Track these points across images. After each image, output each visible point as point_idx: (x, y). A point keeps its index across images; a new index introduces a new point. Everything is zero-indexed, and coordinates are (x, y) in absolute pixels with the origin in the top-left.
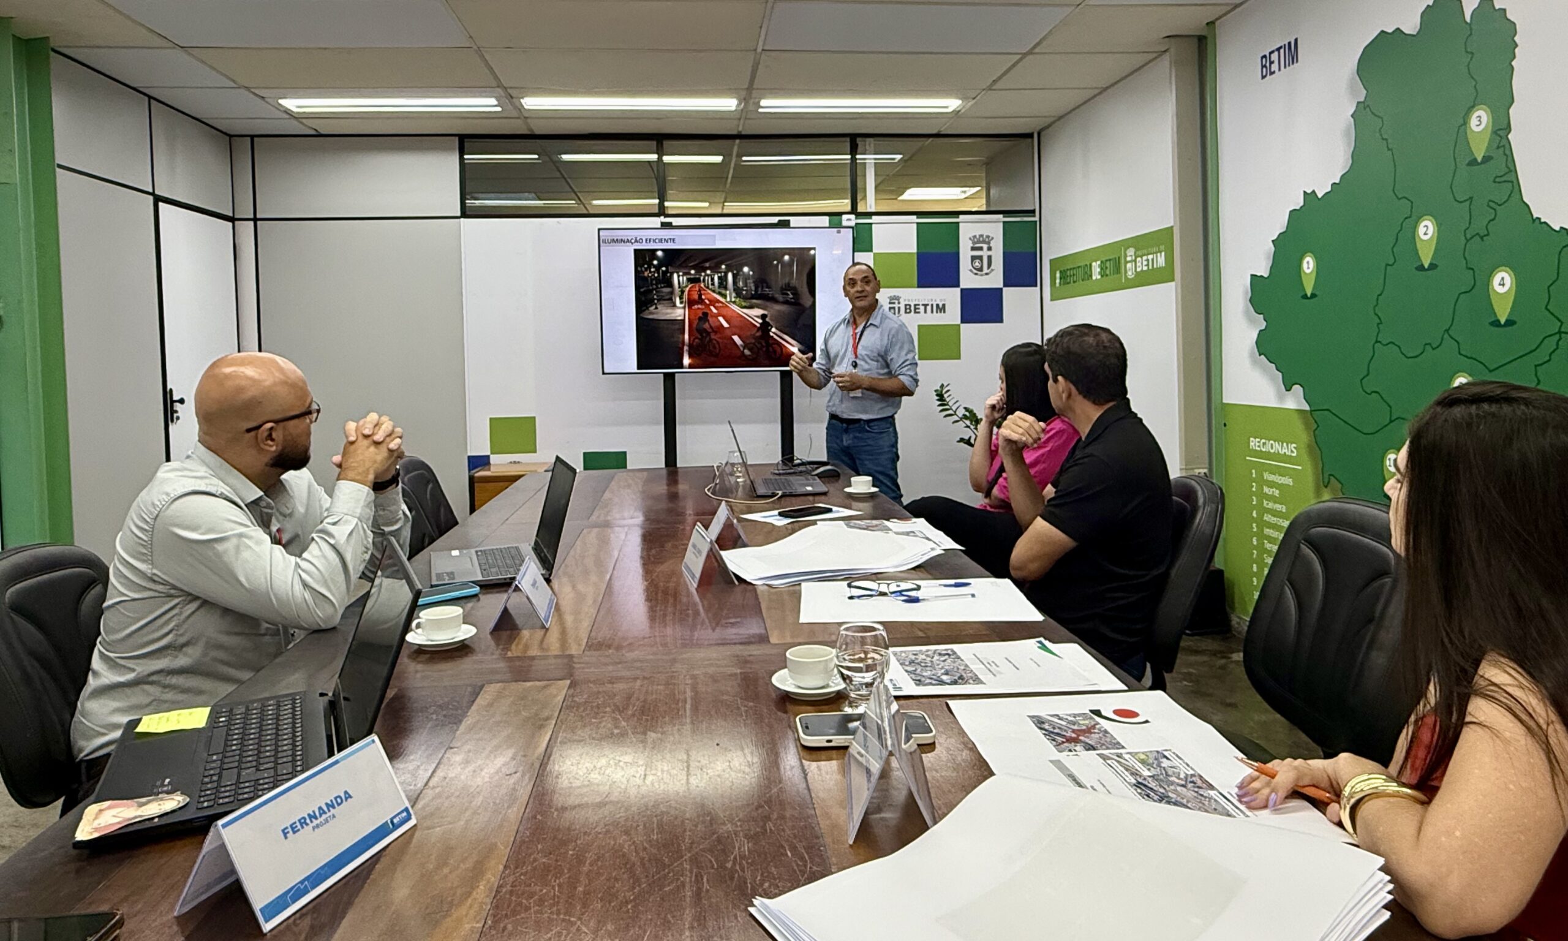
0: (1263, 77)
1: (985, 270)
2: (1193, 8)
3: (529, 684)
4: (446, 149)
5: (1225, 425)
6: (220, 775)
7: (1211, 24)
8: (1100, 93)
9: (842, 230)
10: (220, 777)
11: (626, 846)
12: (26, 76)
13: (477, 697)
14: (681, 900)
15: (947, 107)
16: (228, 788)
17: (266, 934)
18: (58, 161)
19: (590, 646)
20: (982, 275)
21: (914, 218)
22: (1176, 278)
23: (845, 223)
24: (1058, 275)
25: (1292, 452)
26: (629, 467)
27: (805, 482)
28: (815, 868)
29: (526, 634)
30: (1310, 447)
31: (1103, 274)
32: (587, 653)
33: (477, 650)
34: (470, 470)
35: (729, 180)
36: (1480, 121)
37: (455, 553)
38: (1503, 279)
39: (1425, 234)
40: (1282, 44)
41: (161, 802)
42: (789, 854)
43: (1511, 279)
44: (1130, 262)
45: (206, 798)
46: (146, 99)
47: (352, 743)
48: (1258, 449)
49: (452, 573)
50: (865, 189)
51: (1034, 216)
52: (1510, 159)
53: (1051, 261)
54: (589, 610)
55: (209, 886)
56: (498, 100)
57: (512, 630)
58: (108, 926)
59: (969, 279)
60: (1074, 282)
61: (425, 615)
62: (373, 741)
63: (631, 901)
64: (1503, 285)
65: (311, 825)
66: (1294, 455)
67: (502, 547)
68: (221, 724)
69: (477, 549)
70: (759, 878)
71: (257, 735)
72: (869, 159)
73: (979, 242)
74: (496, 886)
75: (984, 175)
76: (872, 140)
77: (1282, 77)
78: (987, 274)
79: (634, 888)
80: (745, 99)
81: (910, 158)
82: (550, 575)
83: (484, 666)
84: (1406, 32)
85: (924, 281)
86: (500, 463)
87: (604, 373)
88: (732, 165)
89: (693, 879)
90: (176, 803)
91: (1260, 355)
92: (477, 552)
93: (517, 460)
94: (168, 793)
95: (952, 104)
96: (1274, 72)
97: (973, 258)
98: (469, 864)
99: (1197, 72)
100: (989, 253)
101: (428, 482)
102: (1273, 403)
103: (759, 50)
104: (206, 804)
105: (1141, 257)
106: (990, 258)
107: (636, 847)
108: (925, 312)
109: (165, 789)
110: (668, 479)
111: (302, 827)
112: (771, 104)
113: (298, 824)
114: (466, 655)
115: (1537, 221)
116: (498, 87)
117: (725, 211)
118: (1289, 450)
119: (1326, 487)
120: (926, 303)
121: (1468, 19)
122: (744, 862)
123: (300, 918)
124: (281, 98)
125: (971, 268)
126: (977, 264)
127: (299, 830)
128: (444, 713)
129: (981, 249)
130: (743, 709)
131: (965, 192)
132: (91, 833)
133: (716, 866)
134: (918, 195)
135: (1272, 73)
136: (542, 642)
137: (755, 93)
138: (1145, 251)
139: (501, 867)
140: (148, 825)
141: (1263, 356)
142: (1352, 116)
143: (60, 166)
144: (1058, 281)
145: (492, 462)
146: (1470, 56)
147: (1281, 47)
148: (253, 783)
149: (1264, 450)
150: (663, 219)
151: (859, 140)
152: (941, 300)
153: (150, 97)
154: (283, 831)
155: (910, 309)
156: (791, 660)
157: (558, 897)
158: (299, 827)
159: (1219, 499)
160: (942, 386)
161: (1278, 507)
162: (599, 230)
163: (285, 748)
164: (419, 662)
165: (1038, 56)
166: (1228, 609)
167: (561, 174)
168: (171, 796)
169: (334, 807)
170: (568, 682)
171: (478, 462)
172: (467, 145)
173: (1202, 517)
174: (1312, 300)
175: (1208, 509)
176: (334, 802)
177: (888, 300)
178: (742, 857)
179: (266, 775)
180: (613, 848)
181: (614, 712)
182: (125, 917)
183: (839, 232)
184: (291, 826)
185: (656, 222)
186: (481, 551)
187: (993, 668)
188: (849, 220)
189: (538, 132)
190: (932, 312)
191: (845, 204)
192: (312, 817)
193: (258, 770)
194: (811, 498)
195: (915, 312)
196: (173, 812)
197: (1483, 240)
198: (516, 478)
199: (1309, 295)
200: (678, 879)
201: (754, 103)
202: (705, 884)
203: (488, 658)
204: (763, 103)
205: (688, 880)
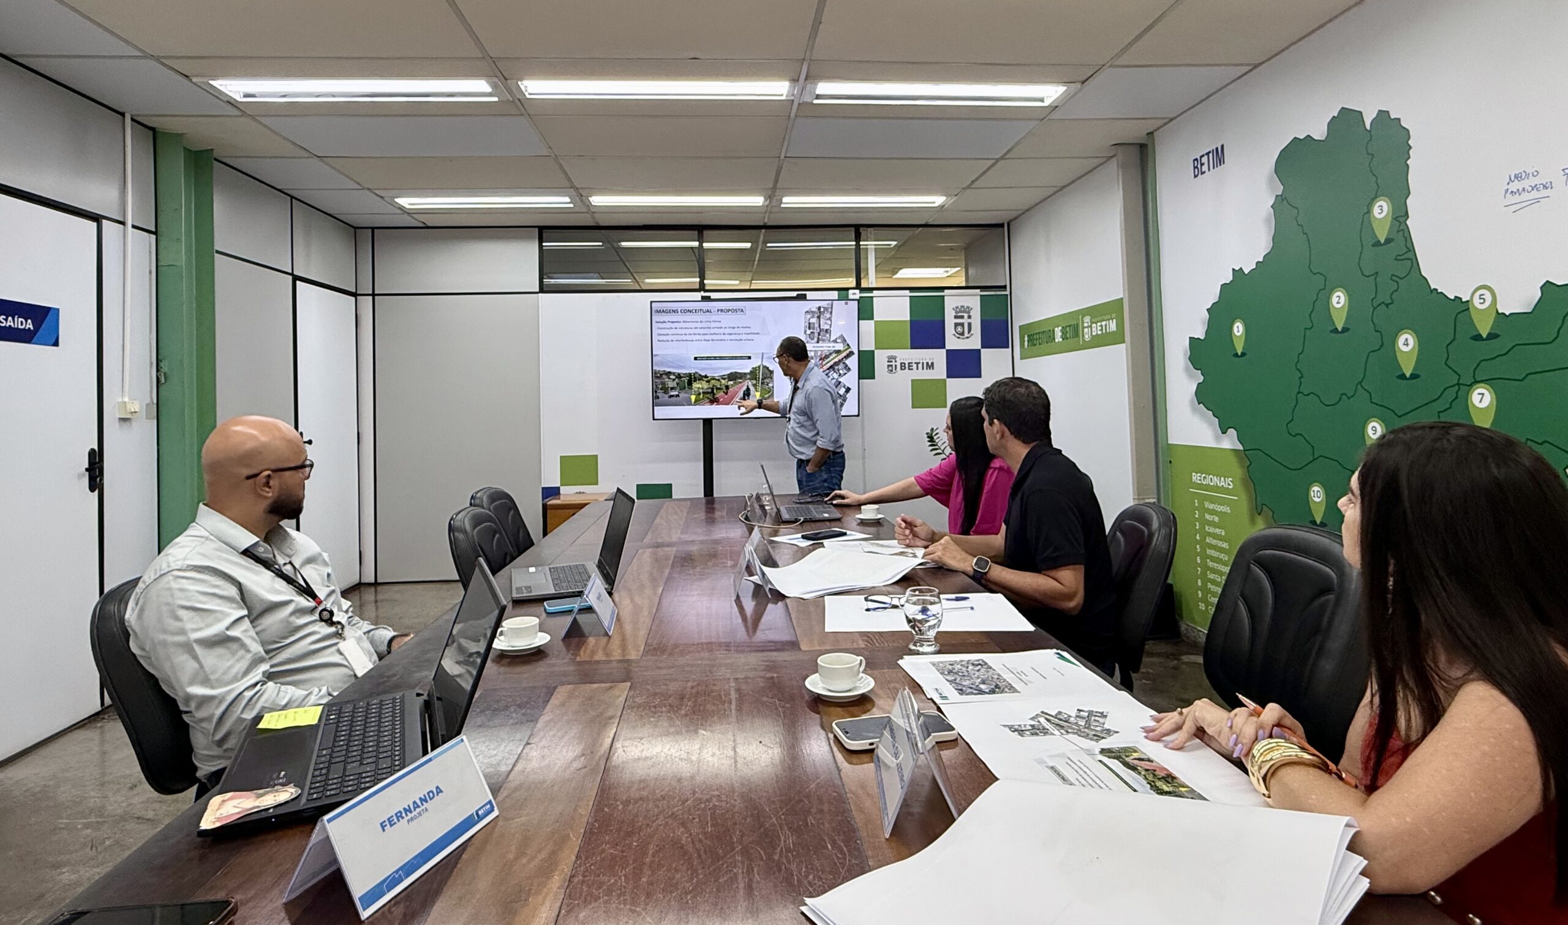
0: (1196, 176)
1: (966, 335)
2: (1134, 121)
3: (596, 685)
4: (530, 238)
5: (1170, 462)
6: (328, 768)
7: (1150, 134)
8: (1059, 191)
9: (849, 302)
10: (329, 771)
11: (684, 838)
12: (193, 180)
13: (550, 698)
14: (735, 891)
15: (934, 203)
16: (335, 781)
17: (363, 922)
18: (216, 248)
19: (646, 652)
20: (963, 339)
21: (907, 292)
22: (1126, 339)
23: (851, 297)
24: (1026, 339)
25: (1229, 484)
26: (674, 497)
27: (822, 509)
28: (854, 861)
29: (591, 640)
30: (1244, 482)
31: (1064, 337)
32: (644, 658)
33: (551, 654)
34: (543, 500)
35: (756, 263)
36: (1381, 210)
37: (532, 570)
38: (1407, 340)
39: (1338, 303)
40: (1211, 150)
41: (276, 794)
42: (830, 847)
43: (1414, 340)
44: (1086, 327)
45: (315, 790)
46: (289, 198)
47: (444, 743)
48: (1200, 482)
49: (530, 587)
50: (867, 269)
51: (1006, 291)
52: (1408, 239)
53: (1020, 327)
54: (645, 618)
55: (314, 875)
56: (570, 198)
57: (580, 637)
58: (223, 915)
59: (953, 342)
60: (1040, 344)
61: (507, 624)
62: (462, 740)
63: (691, 892)
64: (1407, 345)
65: (406, 818)
66: (1230, 487)
67: (572, 564)
68: (331, 721)
69: (551, 566)
70: (804, 870)
71: (362, 732)
72: (870, 245)
73: (961, 312)
74: (569, 876)
75: (963, 257)
76: (872, 229)
77: (1211, 176)
78: (967, 338)
79: (693, 880)
80: (770, 196)
81: (903, 245)
82: (612, 589)
83: (556, 669)
84: (1316, 138)
85: (917, 343)
86: (569, 494)
87: (654, 419)
88: (759, 250)
89: (745, 871)
90: (289, 794)
91: (1199, 404)
92: (550, 569)
93: (582, 491)
94: (283, 785)
95: (938, 200)
96: (1204, 172)
97: (956, 325)
98: (543, 855)
99: (1139, 172)
100: (969, 321)
101: (510, 510)
102: (1214, 445)
103: (782, 157)
104: (315, 796)
105: (1096, 323)
106: (970, 324)
107: (692, 839)
108: (917, 369)
109: (281, 781)
110: (707, 508)
111: (399, 821)
112: (790, 201)
113: (395, 818)
114: (541, 659)
115: (1435, 292)
116: (571, 187)
117: (752, 287)
118: (1226, 483)
119: (1259, 514)
120: (918, 361)
121: (1368, 127)
122: (790, 854)
123: (395, 904)
124: (397, 197)
125: (954, 332)
126: (959, 329)
127: (395, 823)
128: (523, 711)
129: (962, 317)
130: (780, 709)
131: (947, 272)
132: (214, 823)
133: (764, 858)
134: (911, 274)
135: (1203, 173)
136: (605, 648)
137: (778, 192)
138: (1099, 318)
139: (574, 858)
140: (264, 815)
141: (1201, 405)
142: (1272, 207)
143: (218, 252)
144: (1026, 343)
145: (561, 492)
146: (1371, 156)
147: (1210, 152)
148: (357, 776)
149: (1204, 483)
150: (703, 294)
151: (861, 229)
152: (930, 359)
153: (292, 197)
154: (381, 824)
155: (905, 366)
156: (822, 667)
157: (625, 887)
158: (396, 820)
159: (1170, 522)
160: (932, 429)
161: (1217, 531)
162: (651, 302)
163: (386, 744)
164: (503, 665)
165: (1007, 161)
166: (1177, 617)
167: (621, 258)
168: (286, 788)
169: (427, 802)
170: (629, 684)
171: (550, 492)
172: (544, 235)
173: (1157, 539)
174: (1243, 358)
175: (1163, 532)
176: (427, 796)
177: (887, 359)
178: (788, 850)
179: (368, 769)
180: (672, 841)
181: (669, 712)
182: (239, 904)
183: (846, 304)
184: (389, 819)
185: (698, 296)
186: (553, 568)
187: (1023, 677)
188: (855, 294)
189: (602, 224)
190: (923, 369)
191: (851, 282)
192: (408, 810)
193: (362, 764)
194: (828, 523)
195: (909, 369)
196: (286, 803)
197: (1387, 307)
198: (581, 506)
199: (1239, 354)
200: (731, 871)
201: (777, 200)
202: (756, 875)
203: (559, 663)
204: (785, 199)
205: (740, 871)
